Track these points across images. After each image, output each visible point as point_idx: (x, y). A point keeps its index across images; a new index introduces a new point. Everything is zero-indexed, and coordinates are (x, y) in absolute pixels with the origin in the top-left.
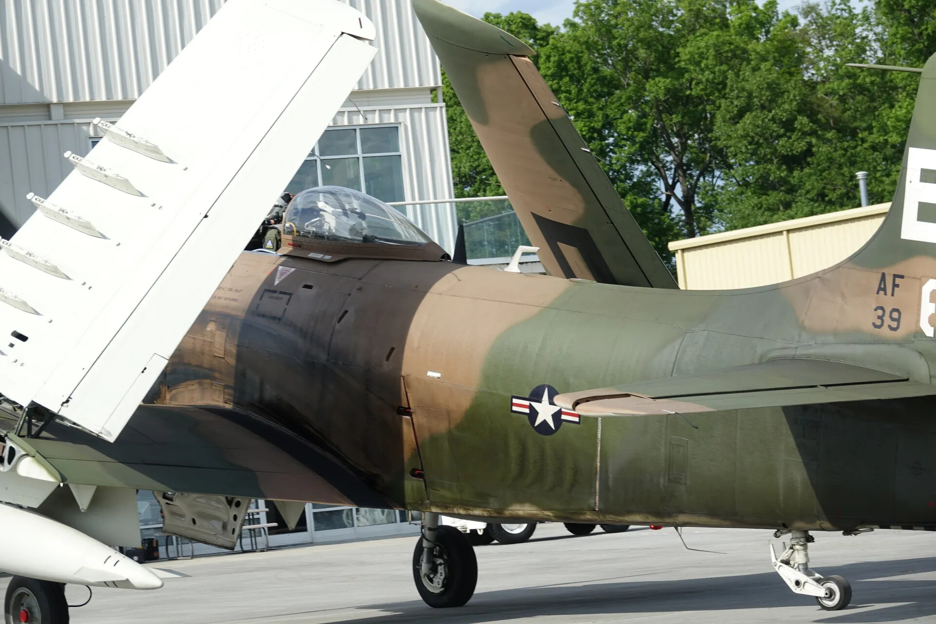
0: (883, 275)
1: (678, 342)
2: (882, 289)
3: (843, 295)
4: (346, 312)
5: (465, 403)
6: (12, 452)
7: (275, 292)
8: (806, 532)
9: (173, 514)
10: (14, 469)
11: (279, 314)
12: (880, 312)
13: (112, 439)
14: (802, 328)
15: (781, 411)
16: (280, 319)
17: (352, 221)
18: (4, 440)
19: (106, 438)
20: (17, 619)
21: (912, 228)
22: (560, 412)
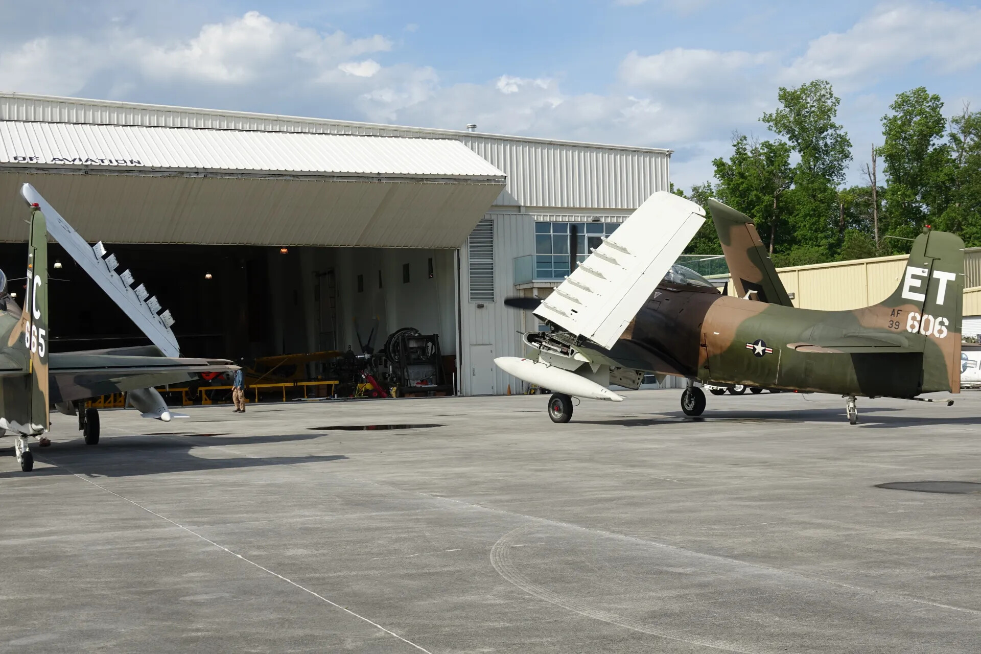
0: (894, 310)
1: (812, 328)
2: (893, 314)
3: (877, 315)
4: (683, 309)
5: (728, 344)
6: (573, 351)
7: (654, 300)
8: (854, 397)
9: (615, 377)
10: (573, 356)
11: (656, 309)
12: (891, 322)
13: (609, 349)
14: (861, 326)
15: (850, 356)
17: (680, 277)
18: (569, 347)
19: (608, 349)
20: (554, 410)
21: (906, 294)
22: (765, 350)
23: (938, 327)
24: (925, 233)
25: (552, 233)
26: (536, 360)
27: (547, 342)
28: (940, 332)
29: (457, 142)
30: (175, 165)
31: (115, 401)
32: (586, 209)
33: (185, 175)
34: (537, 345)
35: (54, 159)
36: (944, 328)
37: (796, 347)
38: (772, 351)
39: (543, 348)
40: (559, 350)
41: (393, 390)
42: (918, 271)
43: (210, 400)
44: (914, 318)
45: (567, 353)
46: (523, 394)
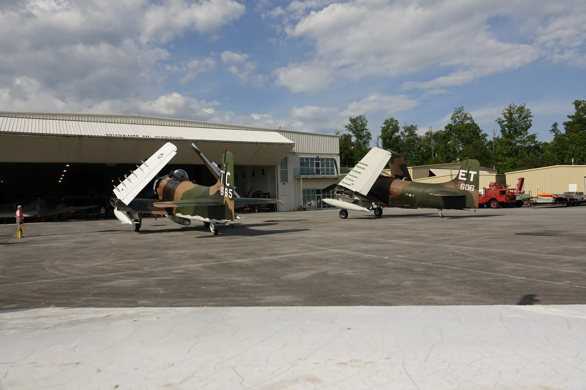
2: (456, 184)
3: (450, 184)
4: (383, 184)
5: (399, 194)
6: (354, 196)
8: (442, 209)
10: (354, 198)
12: (455, 187)
13: (366, 195)
14: (445, 188)
15: (442, 197)
18: (352, 195)
20: (341, 215)
21: (460, 178)
22: (412, 195)
23: (471, 188)
24: (466, 160)
25: (305, 161)
26: (338, 200)
27: (344, 194)
28: (472, 189)
29: (276, 132)
30: (194, 139)
32: (315, 153)
33: (197, 142)
34: (341, 195)
35: (156, 137)
36: (473, 188)
37: (434, 194)
38: (415, 196)
39: (343, 196)
40: (348, 196)
42: (464, 171)
44: (463, 185)
45: (352, 197)
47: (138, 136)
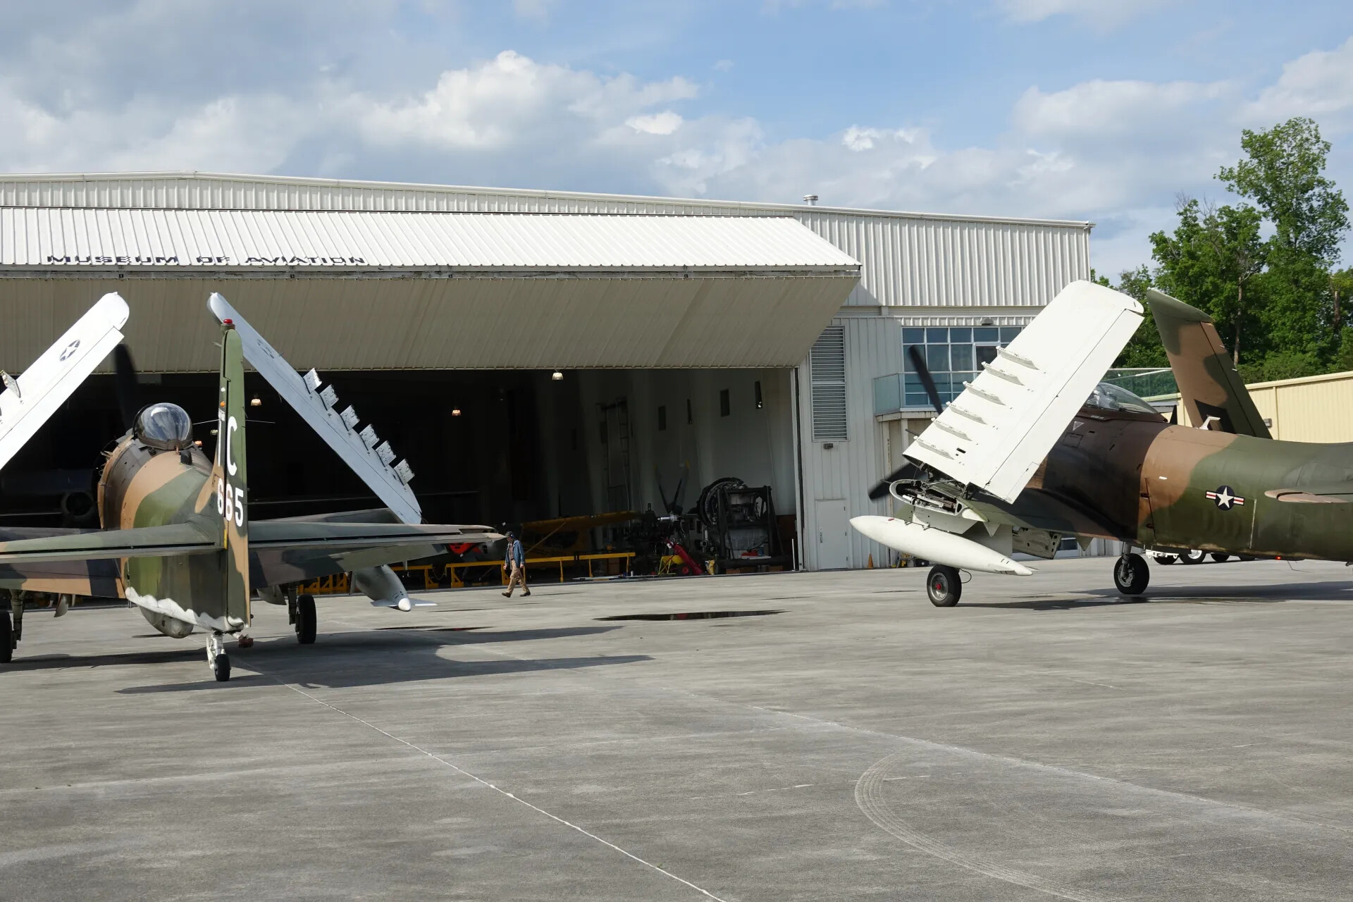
4: (1114, 445)
5: (1180, 493)
6: (960, 506)
7: (1073, 434)
9: (1018, 541)
10: (961, 513)
11: (1076, 445)
13: (1012, 503)
16: (1076, 447)
17: (1109, 400)
18: (954, 501)
19: (1009, 502)
20: (934, 589)
22: (1233, 500)
25: (925, 342)
26: (908, 520)
27: (924, 494)
29: (792, 220)
30: (409, 263)
31: (335, 584)
32: (973, 308)
33: (424, 276)
34: (910, 499)
35: (250, 259)
37: (1278, 496)
38: (1243, 502)
39: (919, 503)
40: (941, 505)
41: (710, 564)
43: (462, 581)
45: (952, 510)
46: (890, 567)
47: (176, 259)
